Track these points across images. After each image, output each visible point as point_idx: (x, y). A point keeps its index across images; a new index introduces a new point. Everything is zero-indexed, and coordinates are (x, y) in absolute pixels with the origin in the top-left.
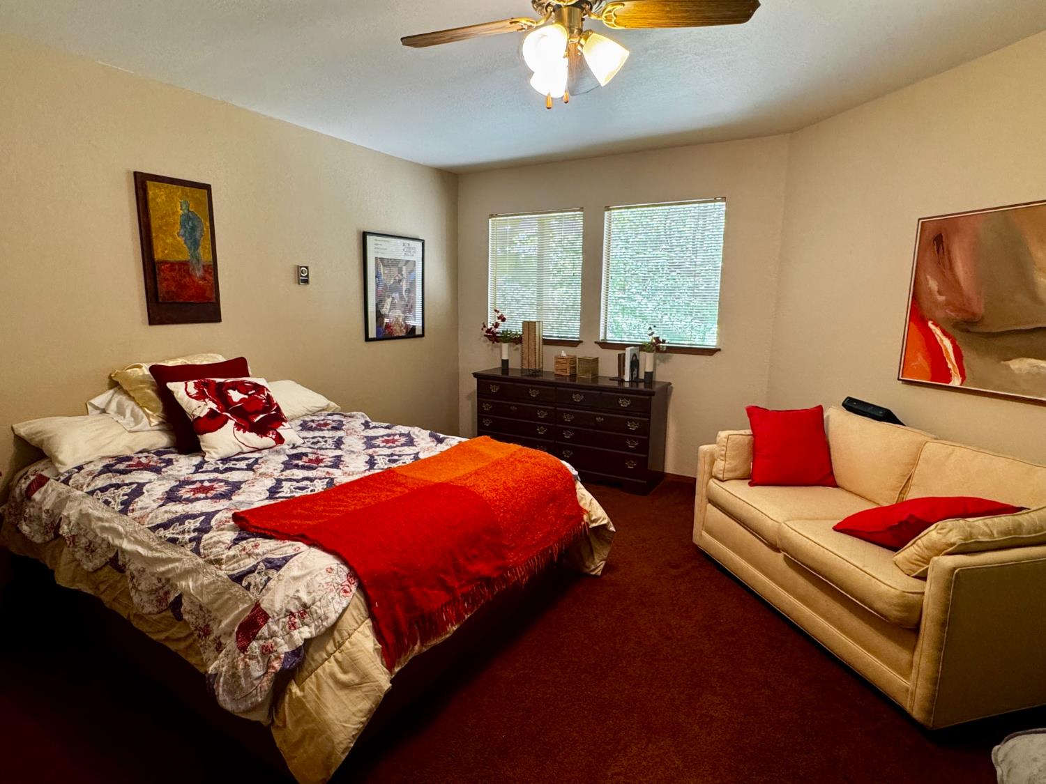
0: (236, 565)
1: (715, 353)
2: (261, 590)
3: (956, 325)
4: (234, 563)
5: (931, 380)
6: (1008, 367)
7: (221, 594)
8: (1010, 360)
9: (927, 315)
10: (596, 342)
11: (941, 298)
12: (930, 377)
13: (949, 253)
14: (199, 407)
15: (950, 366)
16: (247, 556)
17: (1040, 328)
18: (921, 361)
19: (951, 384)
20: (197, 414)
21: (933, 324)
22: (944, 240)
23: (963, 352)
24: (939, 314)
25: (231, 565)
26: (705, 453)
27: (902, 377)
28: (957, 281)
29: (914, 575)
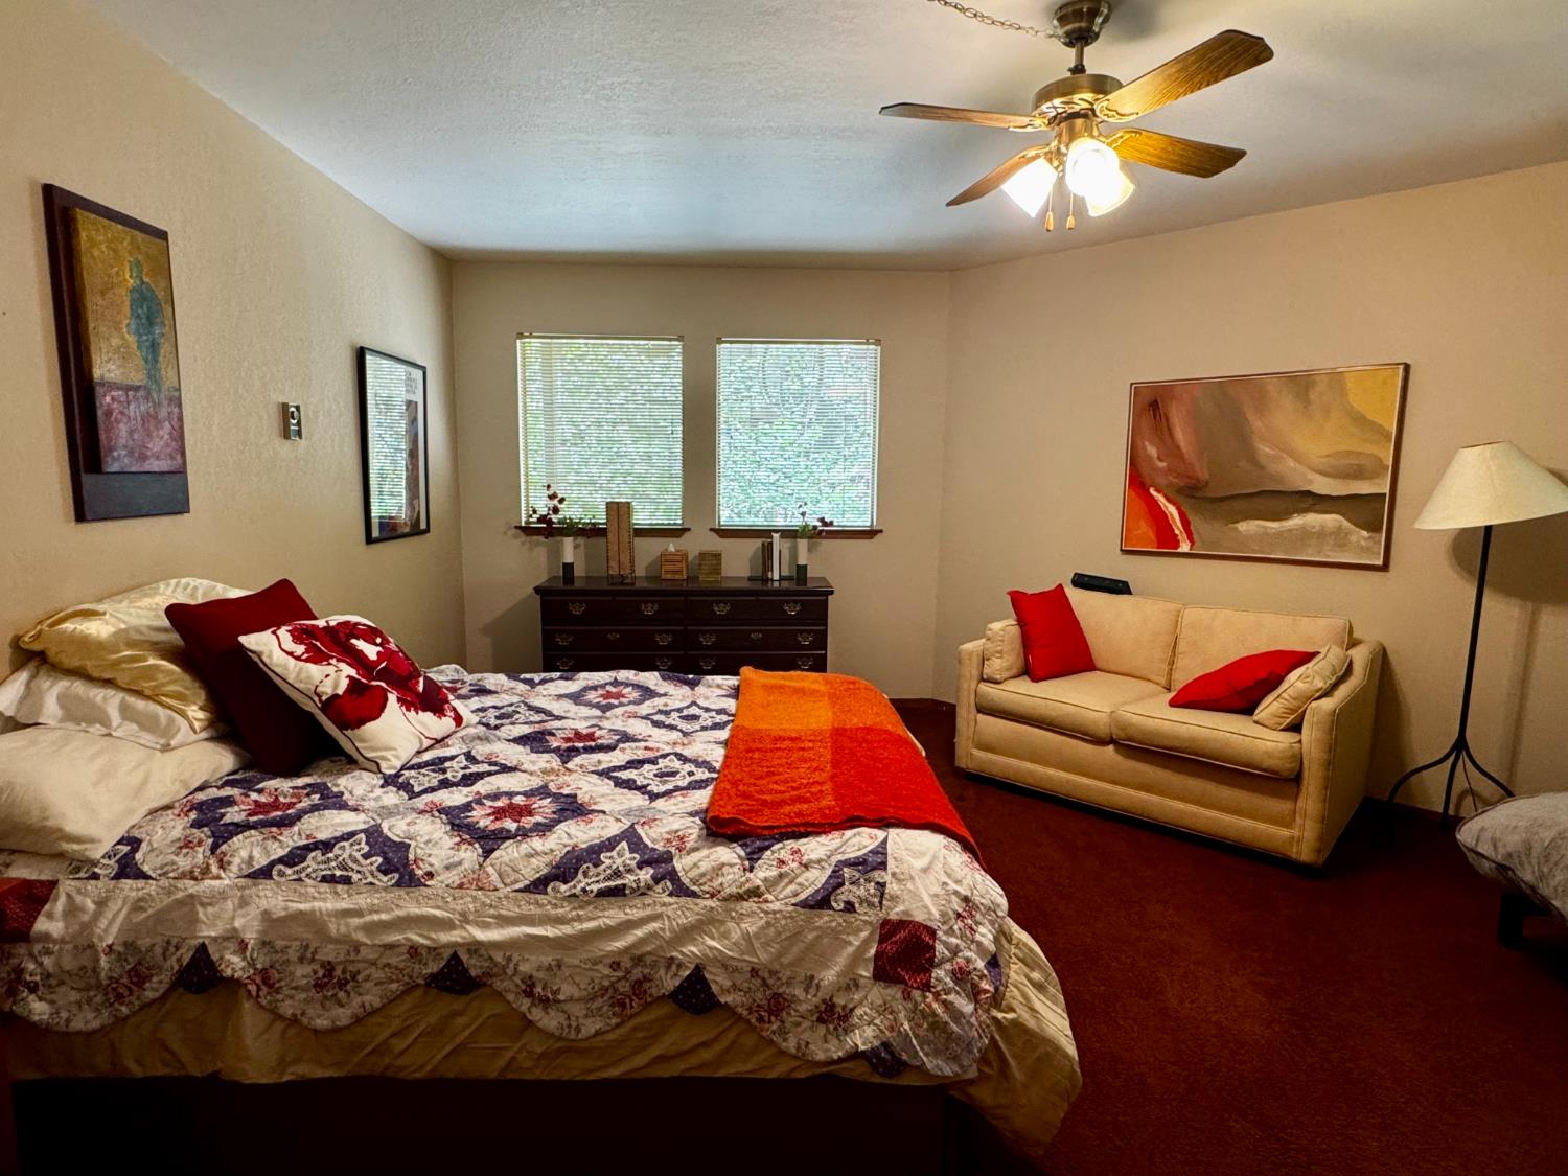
0: (793, 887)
1: (875, 535)
2: (881, 903)
3: (1180, 491)
4: (787, 885)
5: (1158, 548)
6: (1236, 528)
7: (795, 936)
8: (1238, 522)
9: (1147, 481)
10: (711, 530)
11: (1162, 465)
12: (1156, 545)
13: (1167, 420)
14: (327, 676)
15: (1177, 532)
16: (803, 868)
17: (1264, 491)
18: (1145, 530)
19: (1179, 550)
20: (327, 689)
21: (1156, 490)
22: (1160, 405)
23: (1190, 518)
24: (1162, 480)
25: (784, 888)
26: (970, 654)
27: (1125, 546)
28: (1178, 448)
29: (1281, 727)
